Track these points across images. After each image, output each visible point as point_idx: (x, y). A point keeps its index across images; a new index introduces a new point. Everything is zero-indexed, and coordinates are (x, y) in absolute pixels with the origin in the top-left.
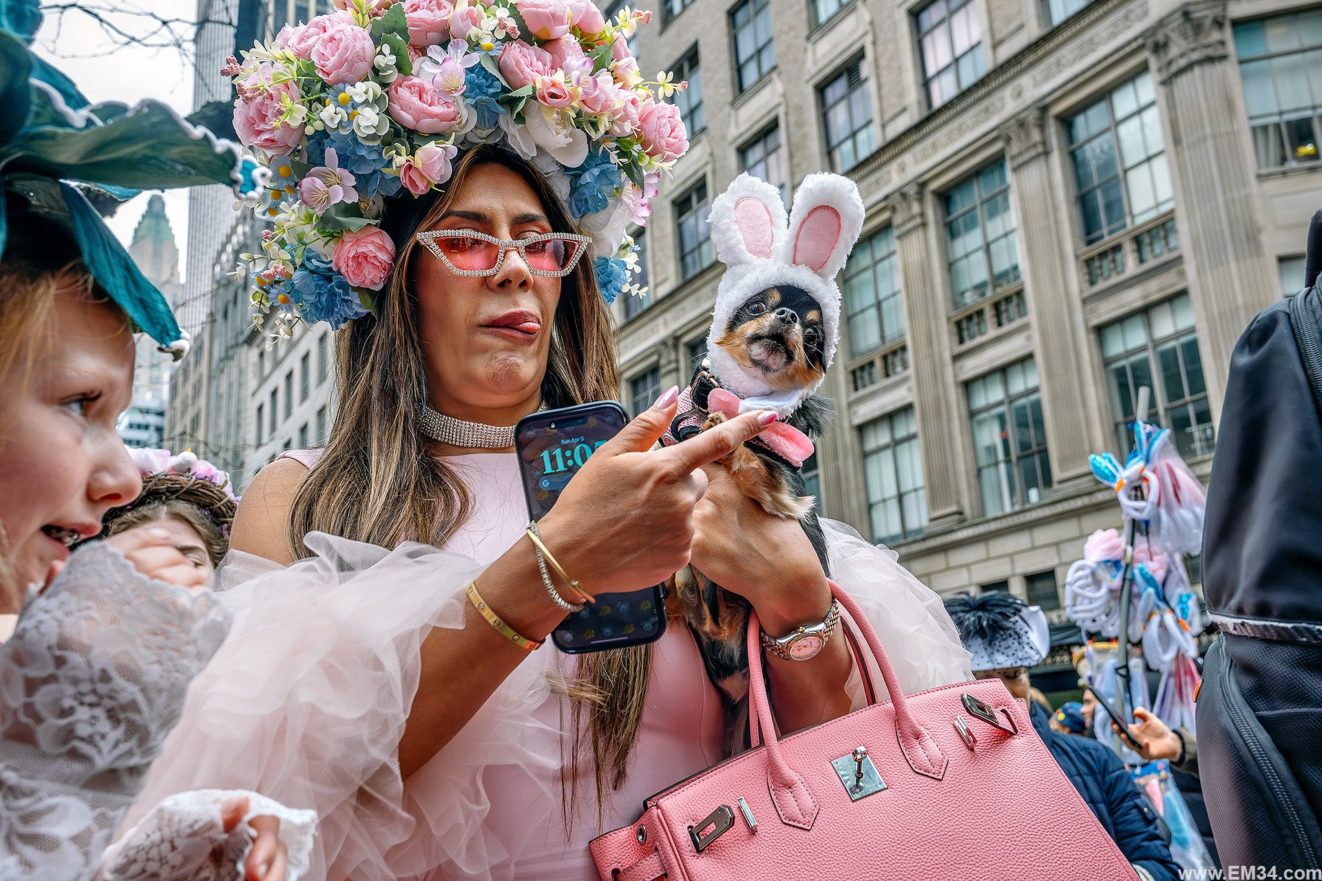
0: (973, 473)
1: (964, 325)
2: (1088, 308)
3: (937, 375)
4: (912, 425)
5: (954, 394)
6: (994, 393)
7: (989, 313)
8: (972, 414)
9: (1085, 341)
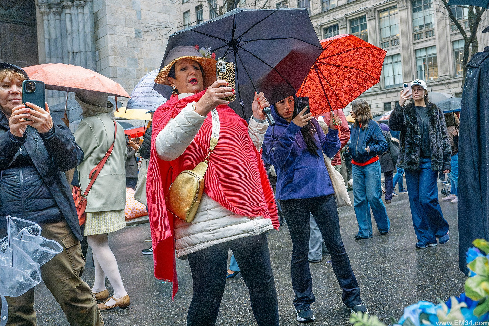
0: (416, 72)
1: (417, 36)
2: (451, 37)
3: (409, 48)
4: (400, 58)
5: (413, 53)
6: (424, 53)
7: (424, 34)
8: (416, 58)
9: (450, 44)
